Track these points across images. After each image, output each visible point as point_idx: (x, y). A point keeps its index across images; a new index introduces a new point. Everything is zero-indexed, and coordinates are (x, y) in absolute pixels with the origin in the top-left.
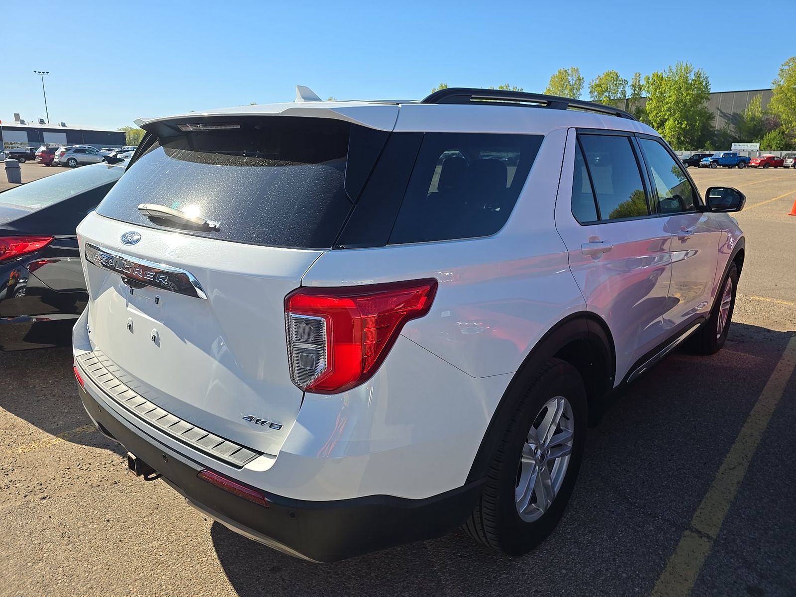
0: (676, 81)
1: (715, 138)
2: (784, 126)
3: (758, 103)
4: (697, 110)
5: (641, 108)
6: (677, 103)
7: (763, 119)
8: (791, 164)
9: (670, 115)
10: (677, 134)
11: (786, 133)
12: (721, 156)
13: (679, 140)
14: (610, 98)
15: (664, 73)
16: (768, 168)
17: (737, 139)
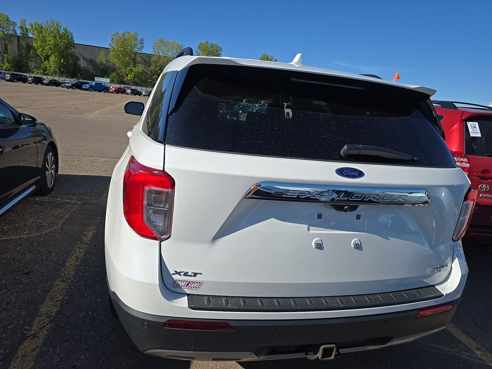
0: (52, 31)
1: (82, 72)
2: (118, 70)
3: (103, 55)
4: (69, 53)
5: (30, 44)
6: (55, 45)
7: (107, 65)
8: (130, 92)
9: (52, 53)
10: (58, 66)
11: (120, 74)
12: (94, 84)
13: (61, 70)
14: (4, 33)
15: (42, 24)
16: (119, 94)
17: (95, 74)
